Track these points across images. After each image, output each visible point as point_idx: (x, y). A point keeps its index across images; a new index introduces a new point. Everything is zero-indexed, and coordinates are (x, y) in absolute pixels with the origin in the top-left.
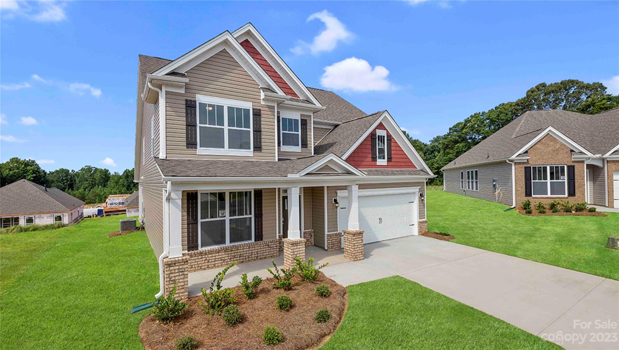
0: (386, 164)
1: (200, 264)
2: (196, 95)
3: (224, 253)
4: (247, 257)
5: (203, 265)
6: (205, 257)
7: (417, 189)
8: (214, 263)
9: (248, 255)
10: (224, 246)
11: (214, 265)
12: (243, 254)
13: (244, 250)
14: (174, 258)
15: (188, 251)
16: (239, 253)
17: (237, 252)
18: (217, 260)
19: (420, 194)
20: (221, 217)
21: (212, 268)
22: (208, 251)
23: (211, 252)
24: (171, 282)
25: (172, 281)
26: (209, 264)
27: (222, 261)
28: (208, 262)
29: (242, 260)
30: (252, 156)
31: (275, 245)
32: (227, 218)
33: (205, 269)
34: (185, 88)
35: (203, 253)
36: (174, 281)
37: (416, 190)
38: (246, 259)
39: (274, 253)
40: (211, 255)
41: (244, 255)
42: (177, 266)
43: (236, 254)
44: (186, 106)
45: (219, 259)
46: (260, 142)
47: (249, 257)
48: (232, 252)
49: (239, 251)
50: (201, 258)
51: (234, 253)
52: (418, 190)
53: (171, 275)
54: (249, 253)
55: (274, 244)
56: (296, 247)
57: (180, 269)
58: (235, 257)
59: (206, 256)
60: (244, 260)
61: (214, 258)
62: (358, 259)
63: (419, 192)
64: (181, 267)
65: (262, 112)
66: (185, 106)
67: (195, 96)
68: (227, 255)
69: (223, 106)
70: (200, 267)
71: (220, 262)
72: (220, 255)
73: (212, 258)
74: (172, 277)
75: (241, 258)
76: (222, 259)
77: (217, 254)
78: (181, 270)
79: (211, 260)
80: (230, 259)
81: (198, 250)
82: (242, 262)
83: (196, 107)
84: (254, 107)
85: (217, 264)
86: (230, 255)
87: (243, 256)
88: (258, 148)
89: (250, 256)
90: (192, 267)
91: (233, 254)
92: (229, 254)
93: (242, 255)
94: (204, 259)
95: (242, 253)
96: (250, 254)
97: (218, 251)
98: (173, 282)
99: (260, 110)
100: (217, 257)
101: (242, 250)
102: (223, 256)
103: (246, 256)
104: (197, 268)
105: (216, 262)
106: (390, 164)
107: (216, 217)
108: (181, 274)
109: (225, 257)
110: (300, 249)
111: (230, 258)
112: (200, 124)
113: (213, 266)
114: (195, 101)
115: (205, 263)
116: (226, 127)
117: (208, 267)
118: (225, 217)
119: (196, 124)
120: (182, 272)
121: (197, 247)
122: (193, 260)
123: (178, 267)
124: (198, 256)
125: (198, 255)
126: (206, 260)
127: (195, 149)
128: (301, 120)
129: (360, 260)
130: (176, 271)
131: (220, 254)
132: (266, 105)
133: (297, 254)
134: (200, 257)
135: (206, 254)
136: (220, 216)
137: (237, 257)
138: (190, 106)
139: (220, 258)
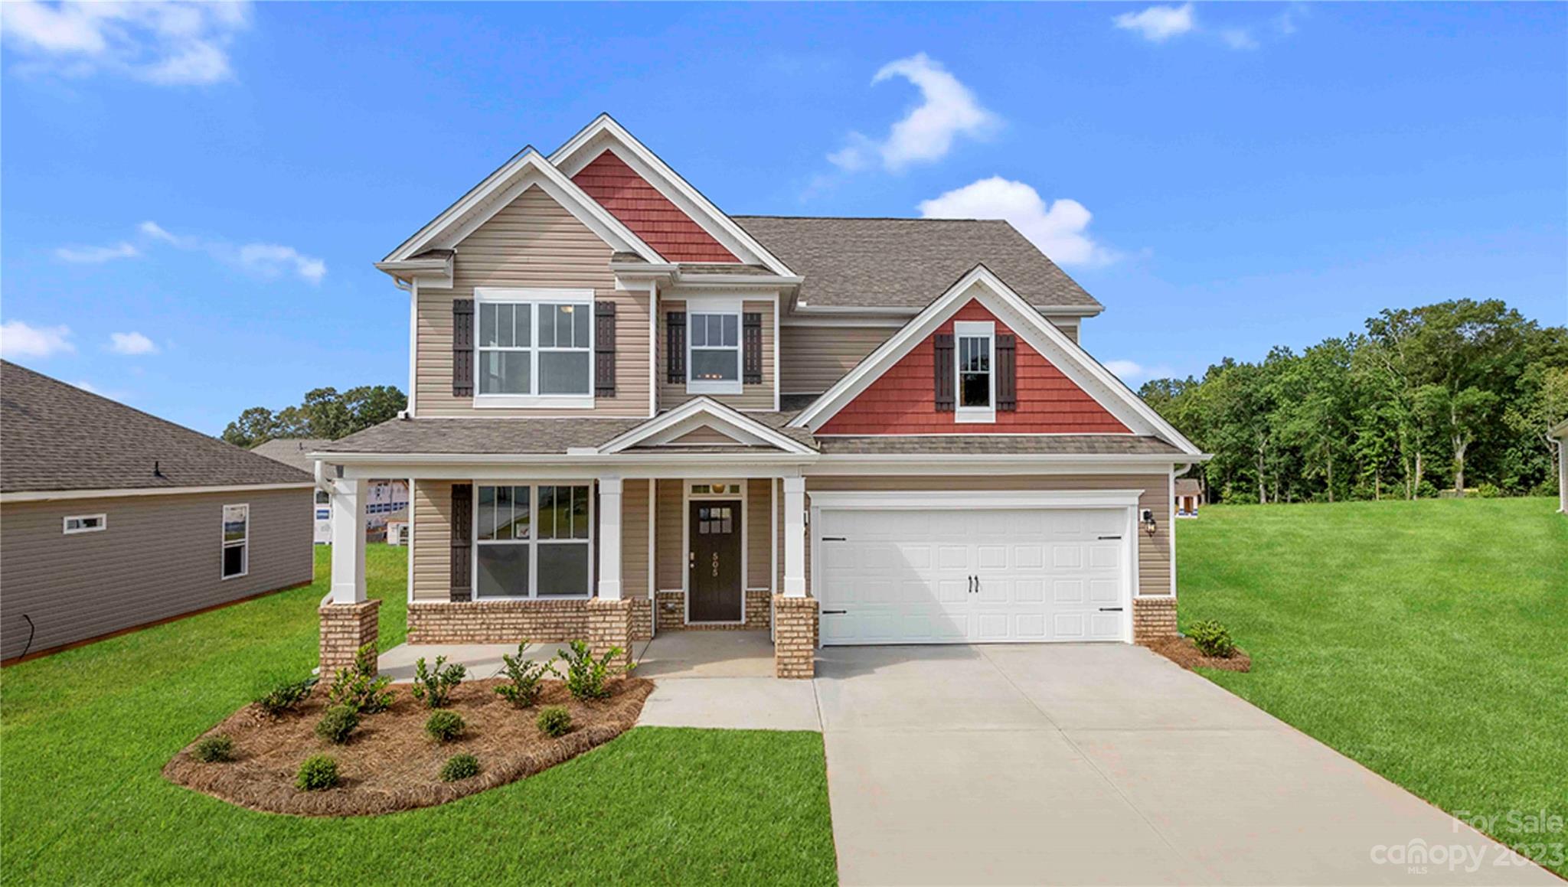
0: (994, 421)
1: (471, 630)
2: (476, 288)
3: (521, 615)
4: (572, 631)
5: (477, 633)
6: (482, 618)
7: (1132, 495)
8: (499, 632)
9: (575, 625)
10: (523, 599)
11: (501, 637)
12: (563, 623)
13: (567, 615)
14: (340, 605)
15: (452, 601)
16: (555, 620)
17: (550, 617)
18: (506, 626)
19: (1146, 513)
20: (520, 538)
21: (496, 642)
22: (487, 605)
23: (493, 609)
24: (329, 649)
25: (330, 646)
26: (490, 632)
27: (517, 632)
28: (488, 628)
29: (561, 636)
30: (592, 407)
31: (641, 613)
32: (533, 543)
33: (480, 642)
34: (455, 278)
35: (476, 608)
36: (334, 646)
37: (1129, 498)
38: (569, 634)
39: (639, 631)
40: (493, 616)
41: (566, 625)
42: (341, 620)
43: (546, 620)
44: (455, 314)
45: (511, 626)
46: (613, 376)
47: (577, 633)
48: (540, 615)
49: (553, 615)
50: (474, 619)
51: (543, 618)
52: (1136, 501)
53: (329, 636)
54: (577, 623)
55: (639, 610)
56: (601, 619)
57: (345, 626)
58: (545, 627)
59: (484, 616)
60: (566, 636)
61: (501, 621)
62: (795, 673)
63: (1140, 507)
64: (346, 623)
65: (618, 308)
66: (452, 313)
67: (473, 290)
68: (528, 621)
69: (530, 305)
70: (472, 636)
71: (513, 631)
72: (514, 618)
73: (495, 622)
74: (331, 639)
75: (559, 631)
76: (517, 626)
77: (507, 615)
78: (346, 629)
79: (495, 625)
80: (535, 629)
81: (470, 600)
82: (562, 640)
83: (473, 314)
84: (598, 299)
85: (508, 635)
86: (533, 621)
87: (564, 628)
88: (606, 388)
89: (580, 630)
90: (455, 635)
91: (541, 621)
92: (531, 618)
93: (561, 625)
94: (479, 621)
95: (560, 620)
96: (580, 625)
97: (510, 610)
98: (333, 649)
99: (613, 304)
100: (506, 621)
101: (561, 615)
102: (519, 621)
103: (570, 628)
104: (465, 638)
105: (504, 632)
106: (1010, 418)
107: (510, 538)
108: (346, 635)
109: (523, 624)
110: (614, 625)
111: (534, 626)
112: (481, 345)
113: (497, 638)
114: (472, 301)
115: (480, 629)
116: (535, 349)
117: (487, 639)
118: (528, 538)
119: (473, 346)
120: (348, 632)
121: (470, 595)
122: (459, 619)
123: (341, 623)
124: (468, 614)
125: (468, 611)
126: (483, 623)
127: (470, 398)
128: (745, 315)
129: (799, 677)
130: (339, 629)
131: (513, 615)
132: (630, 292)
133: (605, 634)
134: (471, 616)
135: (483, 611)
136: (518, 535)
137: (550, 628)
138: (463, 311)
139: (512, 624)
